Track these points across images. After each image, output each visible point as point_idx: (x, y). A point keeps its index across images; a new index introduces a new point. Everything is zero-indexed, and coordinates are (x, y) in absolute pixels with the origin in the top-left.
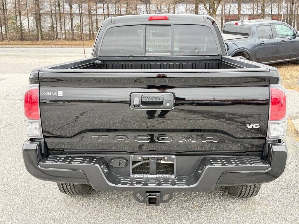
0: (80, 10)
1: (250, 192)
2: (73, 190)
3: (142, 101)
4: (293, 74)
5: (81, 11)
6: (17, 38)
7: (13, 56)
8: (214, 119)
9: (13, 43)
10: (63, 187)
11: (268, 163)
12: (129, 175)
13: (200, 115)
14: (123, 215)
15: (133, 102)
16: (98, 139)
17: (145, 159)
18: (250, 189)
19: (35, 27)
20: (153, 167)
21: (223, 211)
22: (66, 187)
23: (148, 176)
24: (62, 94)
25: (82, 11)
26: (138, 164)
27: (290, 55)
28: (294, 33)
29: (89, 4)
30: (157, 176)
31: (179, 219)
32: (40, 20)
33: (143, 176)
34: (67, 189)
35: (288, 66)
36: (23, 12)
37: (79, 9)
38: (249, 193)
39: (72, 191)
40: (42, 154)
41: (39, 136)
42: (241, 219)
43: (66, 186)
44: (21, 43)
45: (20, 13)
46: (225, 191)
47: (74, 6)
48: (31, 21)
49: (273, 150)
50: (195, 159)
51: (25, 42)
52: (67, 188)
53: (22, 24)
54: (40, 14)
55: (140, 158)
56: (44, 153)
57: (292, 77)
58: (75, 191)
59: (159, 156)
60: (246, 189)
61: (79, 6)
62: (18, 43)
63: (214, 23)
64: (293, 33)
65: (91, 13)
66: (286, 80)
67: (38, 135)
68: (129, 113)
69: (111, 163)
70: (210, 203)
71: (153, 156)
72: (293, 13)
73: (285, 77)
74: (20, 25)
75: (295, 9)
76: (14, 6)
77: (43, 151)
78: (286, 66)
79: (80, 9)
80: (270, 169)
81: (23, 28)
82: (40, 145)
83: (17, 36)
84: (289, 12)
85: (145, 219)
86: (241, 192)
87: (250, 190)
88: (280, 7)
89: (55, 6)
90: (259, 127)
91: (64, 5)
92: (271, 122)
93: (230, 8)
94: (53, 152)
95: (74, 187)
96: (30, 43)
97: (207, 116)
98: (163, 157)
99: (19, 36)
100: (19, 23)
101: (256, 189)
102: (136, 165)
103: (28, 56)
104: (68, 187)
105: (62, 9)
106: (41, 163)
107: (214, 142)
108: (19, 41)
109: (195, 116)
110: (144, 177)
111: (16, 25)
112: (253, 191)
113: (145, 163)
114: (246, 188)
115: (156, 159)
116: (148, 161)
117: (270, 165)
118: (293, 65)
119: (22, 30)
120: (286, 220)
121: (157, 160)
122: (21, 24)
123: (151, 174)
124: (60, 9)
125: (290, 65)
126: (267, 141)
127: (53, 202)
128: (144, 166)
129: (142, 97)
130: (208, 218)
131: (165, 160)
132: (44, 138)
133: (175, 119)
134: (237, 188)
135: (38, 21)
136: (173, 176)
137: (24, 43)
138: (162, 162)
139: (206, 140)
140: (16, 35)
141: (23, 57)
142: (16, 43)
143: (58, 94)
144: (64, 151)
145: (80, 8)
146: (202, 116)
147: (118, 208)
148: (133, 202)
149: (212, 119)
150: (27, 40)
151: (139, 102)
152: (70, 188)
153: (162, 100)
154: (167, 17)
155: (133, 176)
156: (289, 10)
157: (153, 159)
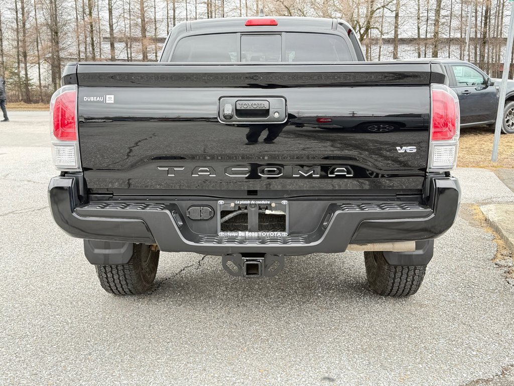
0: (127, 53)
1: (408, 283)
2: (124, 283)
3: (236, 110)
4: (484, 146)
5: (129, 53)
6: (19, 98)
7: (13, 123)
8: (351, 150)
9: (12, 106)
10: (107, 278)
11: (430, 207)
12: (216, 233)
13: (329, 143)
14: (205, 318)
15: (223, 111)
16: (168, 172)
17: (241, 207)
18: (407, 278)
19: (51, 79)
20: (253, 219)
21: (365, 313)
22: (113, 277)
23: (245, 234)
24: (113, 99)
25: (131, 54)
26: (231, 215)
27: (479, 116)
28: (484, 79)
29: (143, 41)
30: (260, 233)
31: (295, 323)
32: (60, 69)
33: (237, 234)
34: (114, 281)
35: (475, 134)
36: (31, 54)
37: (127, 50)
38: (405, 286)
39: (121, 284)
40: (80, 197)
41: (76, 167)
42: (392, 322)
43: (113, 275)
44: (27, 106)
45: (25, 56)
46: (369, 291)
47: (119, 46)
48: (45, 70)
49: (437, 186)
50: (320, 206)
51: (33, 105)
52: (114, 279)
53: (28, 76)
54: (59, 59)
55: (232, 205)
56: (83, 195)
57: (482, 150)
58: (127, 284)
59: (263, 202)
60: (400, 279)
61: (127, 45)
62: (20, 106)
63: (351, 33)
64: (482, 81)
65: (147, 56)
66: (472, 155)
67: (74, 166)
68: (214, 141)
69: (187, 213)
70: (343, 305)
71: (253, 202)
72: (486, 58)
73: (470, 150)
74: (24, 76)
75: (489, 52)
76: (15, 43)
77: (81, 193)
78: (473, 135)
79: (129, 51)
80: (433, 215)
81: (29, 82)
82: (77, 183)
83: (20, 95)
84: (478, 59)
85: (240, 323)
86: (393, 283)
87: (406, 280)
88: (463, 49)
89: (86, 45)
90: (415, 151)
91: (100, 43)
92: (433, 142)
93: (380, 51)
94: (96, 197)
95: (125, 277)
96: (41, 106)
97: (339, 145)
98: (269, 202)
99: (22, 95)
100: (22, 73)
101: (416, 278)
102: (227, 218)
103: (40, 123)
104: (115, 277)
105: (97, 50)
106: (78, 209)
107: (347, 175)
108: (22, 103)
109: (320, 145)
110: (239, 235)
111: (19, 75)
112: (412, 282)
113: (240, 214)
114: (401, 276)
115: (257, 207)
116: (246, 211)
117: (433, 210)
118: (484, 133)
119: (27, 85)
120: (464, 324)
121: (260, 209)
122: (26, 74)
123: (250, 231)
124: (93, 49)
125: (479, 133)
126: (427, 174)
127: (90, 305)
128: (239, 223)
129: (237, 103)
130: (340, 321)
131: (271, 209)
132: (83, 171)
133: (288, 149)
134: (387, 277)
135: (57, 70)
136: (285, 234)
137: (31, 107)
138: (268, 212)
139: (336, 173)
140: (17, 93)
141: (30, 123)
142: (18, 107)
143: (107, 99)
144: (113, 196)
145: (129, 49)
146: (332, 146)
147: (196, 310)
148: (220, 304)
149: (347, 150)
150: (37, 102)
151: (233, 111)
152: (119, 279)
153: (267, 108)
154: (274, 21)
155: (221, 234)
156: (478, 53)
157: (253, 206)
